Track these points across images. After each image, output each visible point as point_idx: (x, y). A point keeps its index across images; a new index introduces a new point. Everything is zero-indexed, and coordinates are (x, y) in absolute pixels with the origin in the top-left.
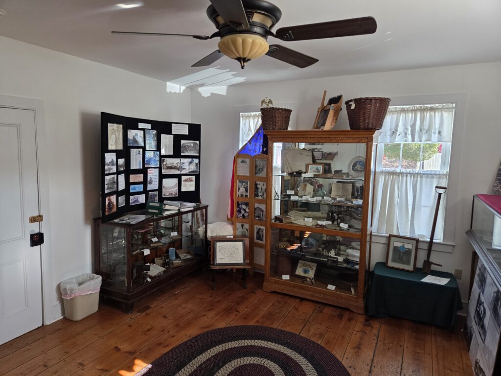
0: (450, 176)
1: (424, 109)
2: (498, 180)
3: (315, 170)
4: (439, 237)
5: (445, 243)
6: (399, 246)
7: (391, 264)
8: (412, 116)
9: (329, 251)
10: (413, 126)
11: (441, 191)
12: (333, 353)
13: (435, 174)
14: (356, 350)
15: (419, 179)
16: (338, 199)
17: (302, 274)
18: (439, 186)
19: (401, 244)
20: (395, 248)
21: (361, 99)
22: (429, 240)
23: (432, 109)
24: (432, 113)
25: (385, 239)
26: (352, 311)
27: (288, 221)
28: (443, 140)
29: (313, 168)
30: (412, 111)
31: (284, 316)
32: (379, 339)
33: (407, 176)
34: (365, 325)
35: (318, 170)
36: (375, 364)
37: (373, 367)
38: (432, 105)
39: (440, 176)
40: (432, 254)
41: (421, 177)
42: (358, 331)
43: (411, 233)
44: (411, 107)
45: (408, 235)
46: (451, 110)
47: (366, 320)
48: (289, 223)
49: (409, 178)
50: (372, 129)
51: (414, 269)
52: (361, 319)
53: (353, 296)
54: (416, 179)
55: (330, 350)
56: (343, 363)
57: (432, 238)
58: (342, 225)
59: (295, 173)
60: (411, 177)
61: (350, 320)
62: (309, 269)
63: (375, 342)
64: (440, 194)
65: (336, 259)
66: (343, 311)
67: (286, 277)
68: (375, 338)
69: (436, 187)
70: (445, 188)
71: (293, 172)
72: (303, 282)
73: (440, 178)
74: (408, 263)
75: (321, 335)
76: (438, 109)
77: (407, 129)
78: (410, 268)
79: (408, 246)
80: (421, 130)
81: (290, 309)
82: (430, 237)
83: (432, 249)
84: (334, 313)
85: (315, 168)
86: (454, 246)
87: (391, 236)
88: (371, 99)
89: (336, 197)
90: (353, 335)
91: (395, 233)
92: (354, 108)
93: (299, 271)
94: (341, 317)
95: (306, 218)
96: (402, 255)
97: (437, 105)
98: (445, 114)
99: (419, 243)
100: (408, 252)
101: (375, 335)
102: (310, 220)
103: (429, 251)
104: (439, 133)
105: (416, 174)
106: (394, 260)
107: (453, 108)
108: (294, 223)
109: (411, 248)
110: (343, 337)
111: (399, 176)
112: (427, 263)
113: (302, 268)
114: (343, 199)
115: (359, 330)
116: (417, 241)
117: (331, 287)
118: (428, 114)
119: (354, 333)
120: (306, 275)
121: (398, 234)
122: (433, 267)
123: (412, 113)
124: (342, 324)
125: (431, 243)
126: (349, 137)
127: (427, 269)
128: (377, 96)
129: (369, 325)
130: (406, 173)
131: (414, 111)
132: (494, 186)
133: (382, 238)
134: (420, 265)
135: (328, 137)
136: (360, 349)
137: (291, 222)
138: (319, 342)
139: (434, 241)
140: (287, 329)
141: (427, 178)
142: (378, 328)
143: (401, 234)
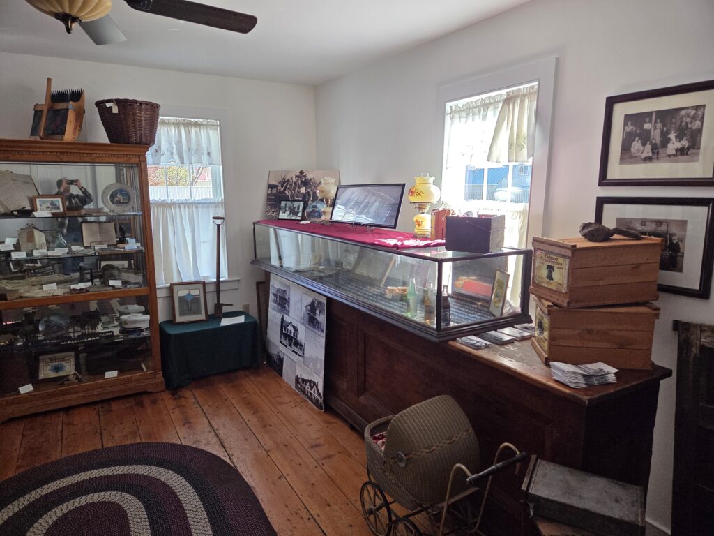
0: (226, 203)
1: (188, 124)
2: (269, 205)
3: (49, 205)
4: (224, 276)
5: (231, 279)
6: (185, 295)
7: (179, 319)
8: (175, 131)
9: (94, 327)
10: (179, 143)
11: (219, 222)
12: (165, 441)
13: (210, 203)
14: (187, 426)
15: (194, 209)
16: (97, 247)
17: (52, 375)
18: (216, 216)
19: (186, 292)
20: (181, 299)
21: (126, 101)
22: (215, 280)
23: (196, 125)
24: (198, 130)
25: (165, 290)
26: (151, 393)
27: (15, 295)
28: (214, 163)
29: (44, 202)
30: (174, 124)
31: (58, 441)
32: (202, 405)
33: (180, 207)
34: (175, 399)
35: (55, 206)
36: (216, 427)
37: (216, 431)
38: (196, 120)
39: (216, 205)
40: (222, 294)
41: (197, 207)
42: (174, 409)
43: (195, 276)
44: (172, 119)
45: (193, 280)
46: (215, 127)
47: (173, 394)
48: (17, 298)
49: (182, 209)
50: (146, 144)
51: (206, 317)
52: (166, 396)
53: (147, 373)
54: (191, 210)
55: (159, 441)
56: (183, 444)
57: (218, 277)
58: (112, 283)
59: (16, 213)
60: (185, 208)
61: (154, 402)
62: (63, 363)
63: (199, 409)
64: (218, 226)
65: (110, 334)
66: (138, 397)
67: (26, 389)
68: (196, 406)
69: (214, 218)
70: (223, 218)
71: (12, 211)
72: (62, 384)
73: (216, 207)
74: (199, 312)
75: (134, 434)
76: (202, 125)
77: (172, 147)
78: (202, 317)
79: (195, 292)
80: (189, 150)
81: (60, 428)
82: (215, 276)
83: (221, 289)
84: (128, 405)
85: (49, 202)
86: (239, 281)
87: (172, 285)
88: (141, 103)
89: (92, 244)
90: (171, 414)
91: (176, 280)
92: (117, 112)
93: (45, 372)
94: (141, 405)
95: (44, 286)
96: (190, 305)
97: (201, 120)
98: (211, 132)
99: (207, 286)
100: (196, 299)
101: (194, 403)
102: (54, 286)
103: (218, 291)
104: (209, 154)
105: (190, 203)
106: (182, 314)
107: (217, 125)
108: (26, 297)
109: (198, 293)
110: (162, 422)
111: (171, 207)
112: (219, 306)
113: (49, 367)
114: (105, 246)
115: (173, 407)
116: (204, 284)
117: (112, 374)
118: (193, 130)
119: (171, 412)
120: (61, 374)
121: (180, 281)
122: (225, 309)
123: (175, 127)
124: (149, 410)
125: (218, 283)
126: (112, 154)
127: (219, 313)
128: (148, 100)
129: (180, 397)
130: (178, 203)
131: (177, 124)
132: (267, 211)
133: (162, 290)
134: (211, 310)
135: (77, 153)
136: (190, 423)
137: (21, 297)
138: (138, 441)
139: (221, 279)
140: (80, 451)
141: (202, 208)
142: (191, 396)
143: (184, 280)
